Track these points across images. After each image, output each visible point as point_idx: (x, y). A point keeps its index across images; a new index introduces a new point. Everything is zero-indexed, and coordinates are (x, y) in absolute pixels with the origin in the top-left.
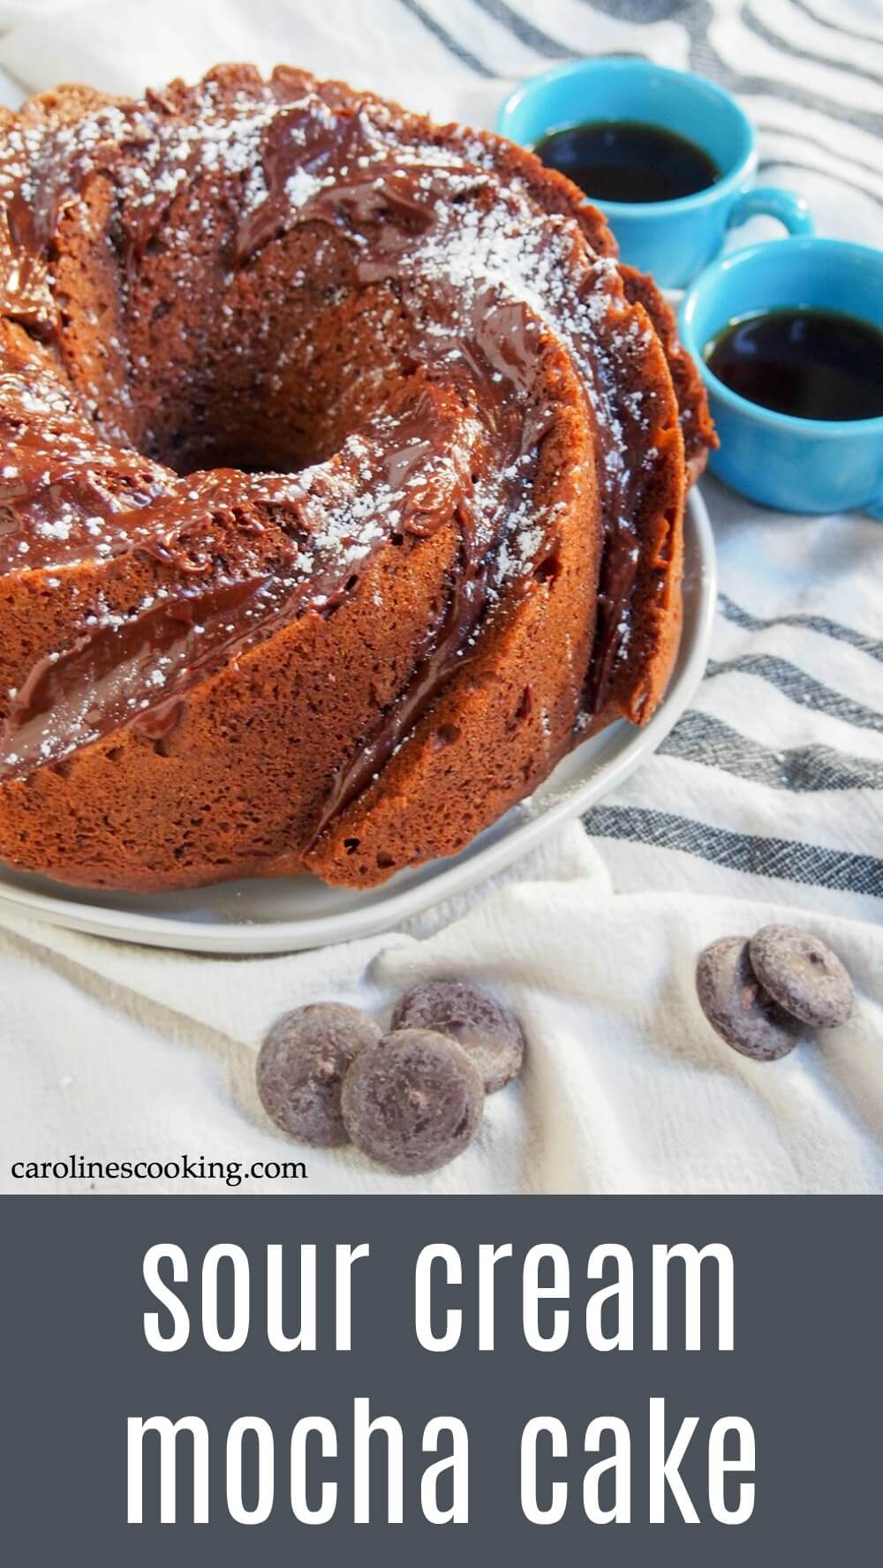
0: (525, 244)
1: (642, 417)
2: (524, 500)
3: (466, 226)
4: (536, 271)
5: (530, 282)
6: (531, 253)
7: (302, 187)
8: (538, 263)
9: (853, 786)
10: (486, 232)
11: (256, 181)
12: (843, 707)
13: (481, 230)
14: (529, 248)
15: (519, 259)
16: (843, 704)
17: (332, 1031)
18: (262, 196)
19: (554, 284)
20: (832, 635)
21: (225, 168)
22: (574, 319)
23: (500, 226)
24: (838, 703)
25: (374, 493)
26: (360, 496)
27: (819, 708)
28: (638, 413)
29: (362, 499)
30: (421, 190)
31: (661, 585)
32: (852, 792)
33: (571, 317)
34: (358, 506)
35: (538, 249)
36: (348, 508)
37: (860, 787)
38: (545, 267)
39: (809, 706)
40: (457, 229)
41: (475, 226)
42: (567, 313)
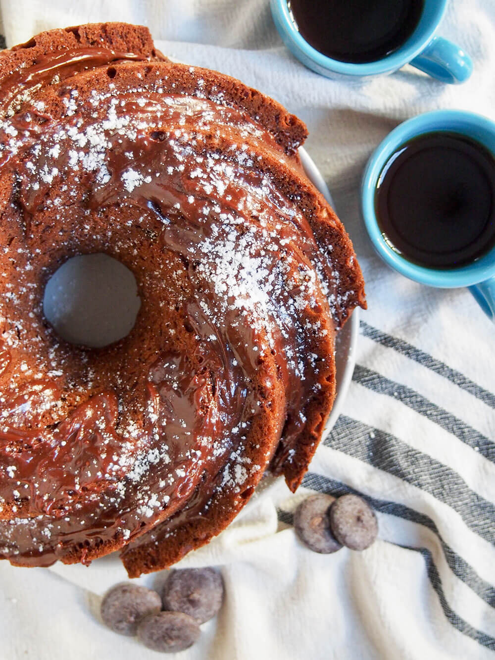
0: (262, 263)
1: (316, 367)
2: (241, 446)
3: (229, 241)
4: (267, 280)
5: (262, 285)
6: (265, 268)
7: (132, 179)
8: (268, 276)
9: (401, 478)
10: (240, 248)
11: (104, 170)
12: (413, 399)
13: (237, 246)
14: (264, 265)
15: (257, 271)
16: (414, 397)
17: (135, 604)
18: (107, 179)
19: (277, 287)
20: (418, 360)
21: (83, 168)
22: (285, 306)
23: (249, 245)
24: (411, 397)
25: (159, 448)
26: (152, 449)
27: (401, 399)
28: (314, 364)
29: (153, 451)
30: (203, 216)
31: (313, 444)
32: (400, 480)
33: (284, 305)
34: (151, 454)
35: (270, 268)
36: (146, 456)
37: (404, 480)
38: (272, 278)
39: (396, 397)
40: (223, 240)
41: (234, 242)
42: (282, 303)
